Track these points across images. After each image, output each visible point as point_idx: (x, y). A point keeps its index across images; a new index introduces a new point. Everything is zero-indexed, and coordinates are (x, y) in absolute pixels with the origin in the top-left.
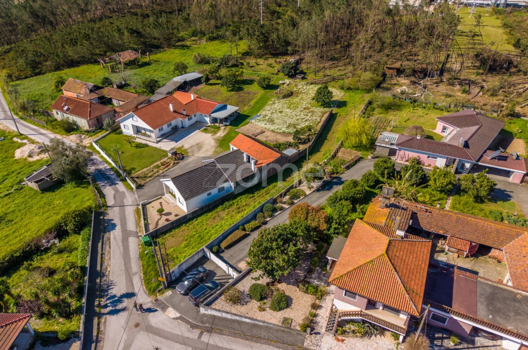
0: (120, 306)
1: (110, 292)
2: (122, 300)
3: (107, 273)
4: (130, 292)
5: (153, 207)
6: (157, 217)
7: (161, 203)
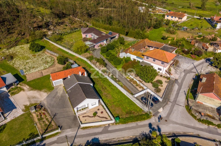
0: (156, 128)
1: (147, 134)
2: (153, 128)
3: (134, 137)
4: (148, 125)
5: (86, 120)
6: (96, 118)
7: (83, 117)
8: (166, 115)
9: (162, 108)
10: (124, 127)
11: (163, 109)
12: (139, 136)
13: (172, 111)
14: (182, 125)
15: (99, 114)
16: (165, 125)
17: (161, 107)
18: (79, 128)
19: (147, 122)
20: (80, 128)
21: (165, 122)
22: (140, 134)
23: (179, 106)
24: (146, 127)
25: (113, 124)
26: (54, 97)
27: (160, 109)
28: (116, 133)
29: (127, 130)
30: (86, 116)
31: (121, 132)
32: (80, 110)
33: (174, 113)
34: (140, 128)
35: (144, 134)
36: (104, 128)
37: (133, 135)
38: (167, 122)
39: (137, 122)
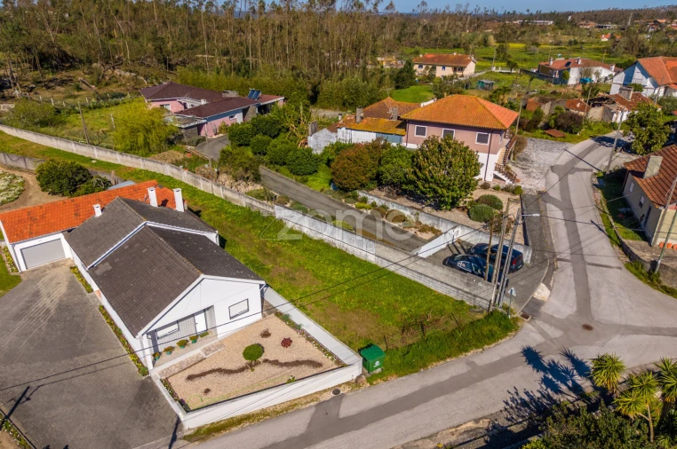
1: (538, 395)
2: (550, 365)
3: (484, 424)
4: (524, 358)
5: (207, 391)
6: (262, 371)
7: (190, 378)
8: (575, 309)
9: (542, 285)
10: (416, 388)
11: (550, 288)
12: (505, 413)
13: (588, 290)
14: (657, 331)
15: (273, 350)
16: (591, 345)
17: (538, 284)
18: (174, 439)
19: (509, 347)
20: (179, 435)
21: (587, 332)
22: (507, 403)
23: (604, 269)
24: (520, 368)
25: (356, 384)
26: (18, 317)
27: (539, 290)
28: (388, 420)
29: (437, 400)
30: (203, 374)
31: (407, 413)
32: (170, 350)
33: (598, 295)
34: (492, 379)
35: (526, 398)
36: (313, 410)
37: (474, 416)
38: (593, 332)
39: (468, 354)
